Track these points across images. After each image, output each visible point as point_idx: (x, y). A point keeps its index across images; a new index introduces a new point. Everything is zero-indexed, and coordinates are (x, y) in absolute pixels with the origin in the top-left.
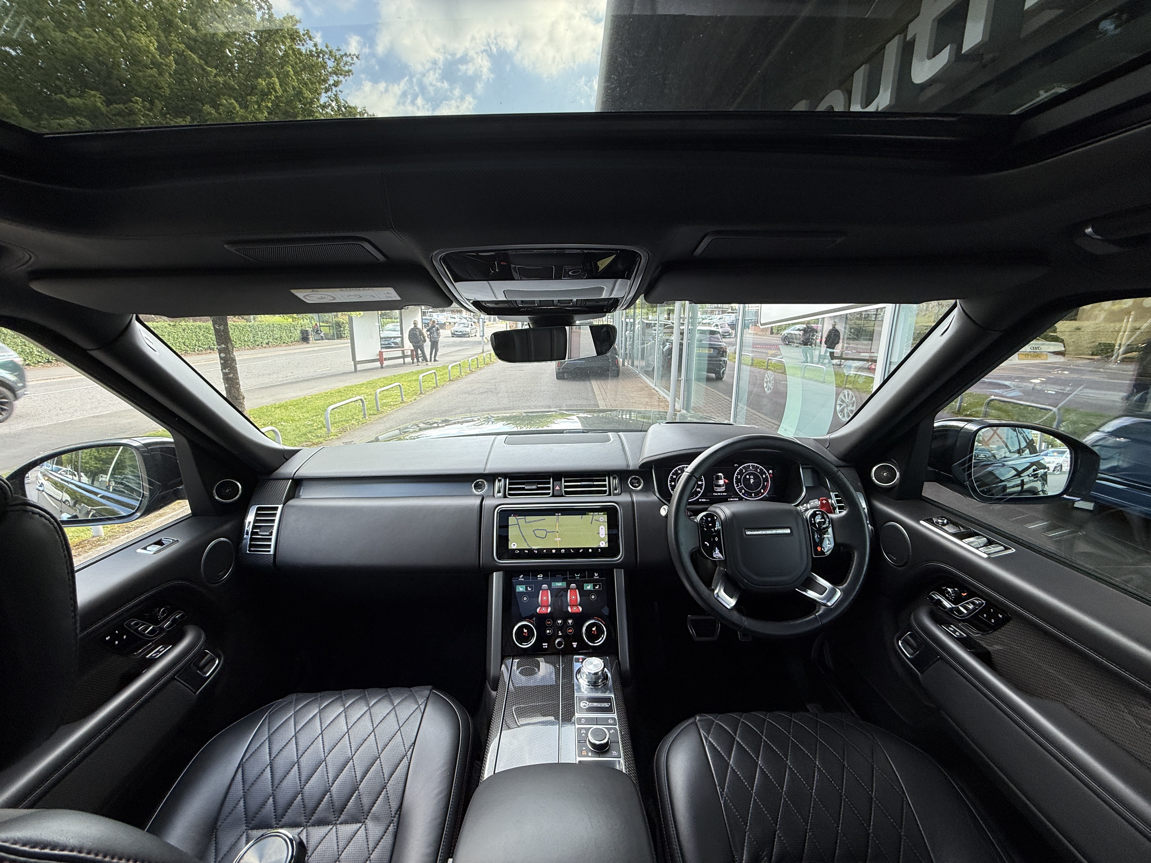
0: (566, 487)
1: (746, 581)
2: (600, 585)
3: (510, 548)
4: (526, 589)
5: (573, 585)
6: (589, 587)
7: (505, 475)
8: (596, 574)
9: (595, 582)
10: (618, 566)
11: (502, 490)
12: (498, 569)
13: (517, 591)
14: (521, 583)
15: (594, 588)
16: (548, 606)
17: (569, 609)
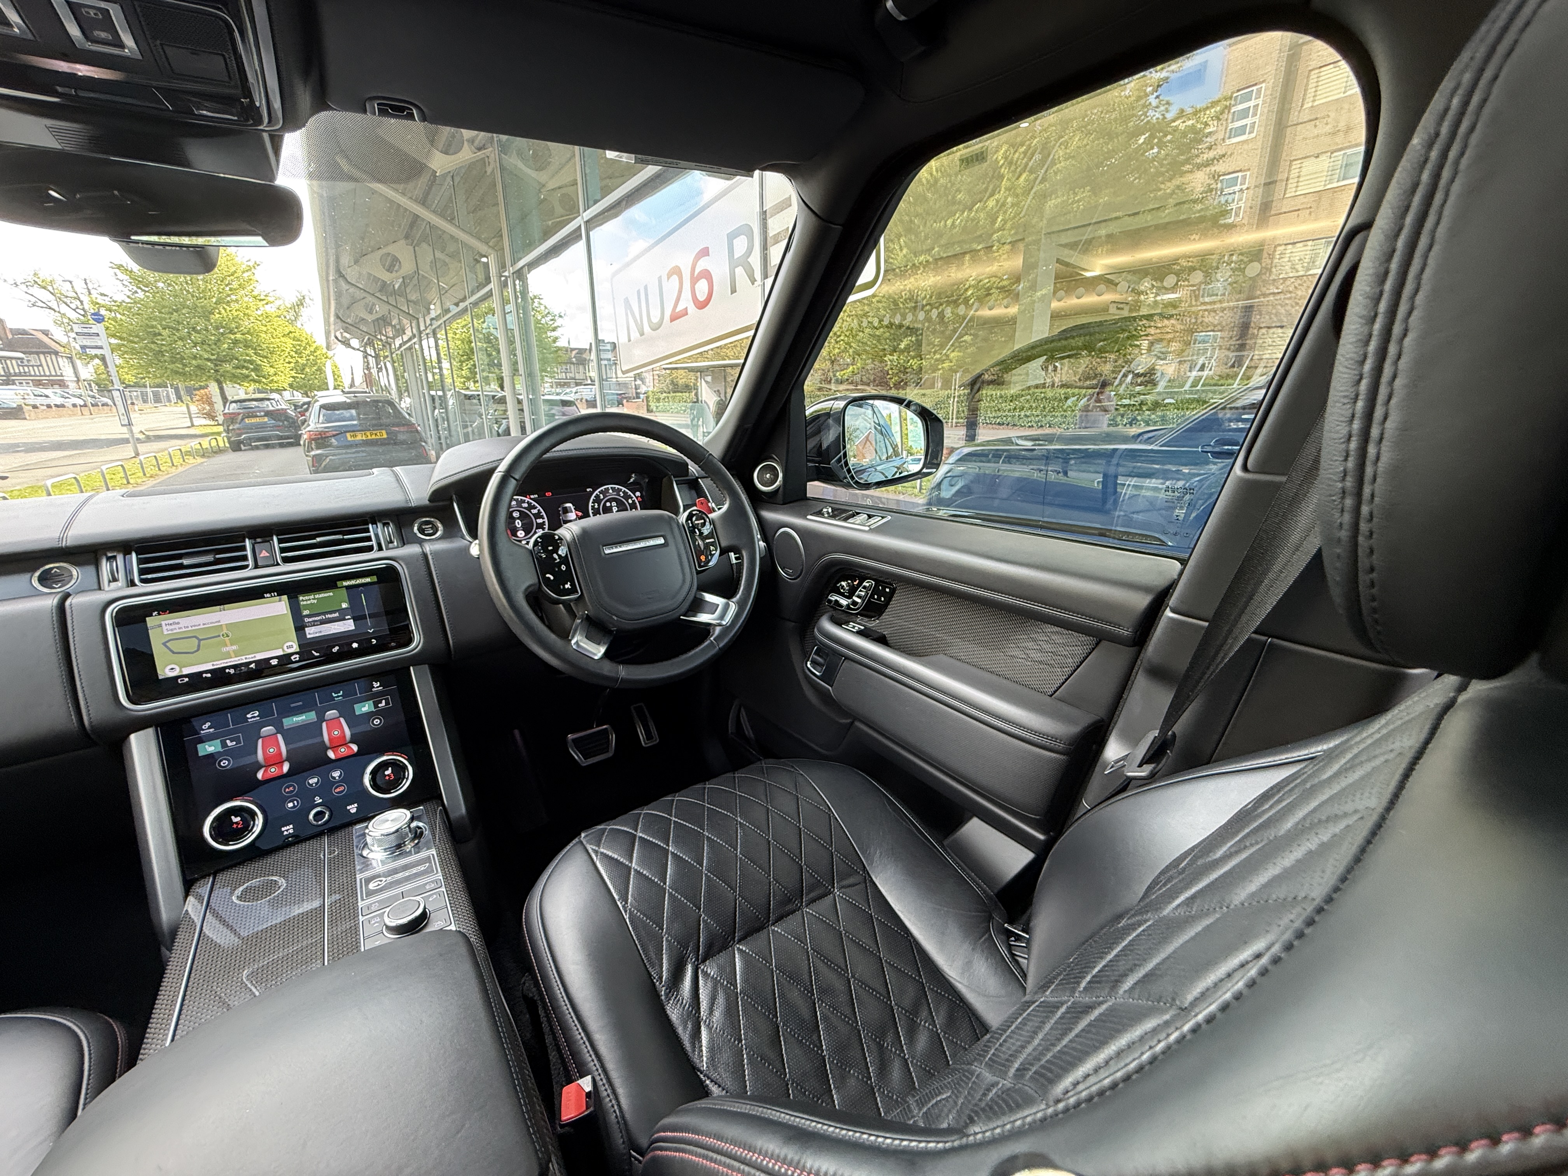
0: (283, 550)
1: (616, 618)
2: (386, 700)
3: (160, 677)
4: (224, 745)
5: (331, 713)
6: (366, 707)
7: (125, 546)
8: (376, 685)
9: (376, 698)
10: (416, 660)
11: (121, 575)
12: (140, 724)
13: (201, 754)
14: (210, 738)
15: (376, 706)
16: (282, 762)
17: (331, 755)
